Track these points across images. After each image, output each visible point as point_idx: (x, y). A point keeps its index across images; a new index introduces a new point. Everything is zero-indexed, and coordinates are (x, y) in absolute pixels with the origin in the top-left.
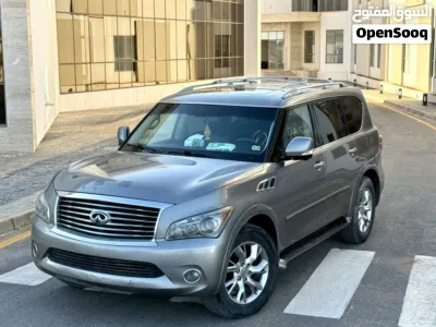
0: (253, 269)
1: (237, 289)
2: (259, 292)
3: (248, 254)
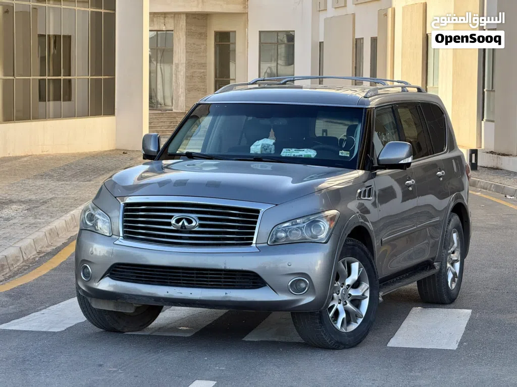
0: (353, 292)
1: (337, 313)
2: (360, 321)
3: (349, 274)
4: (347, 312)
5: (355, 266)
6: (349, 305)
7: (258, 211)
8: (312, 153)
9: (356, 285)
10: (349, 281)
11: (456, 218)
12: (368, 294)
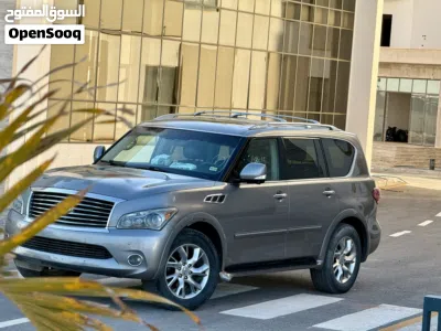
1: (177, 283)
3: (190, 256)
4: (186, 284)
5: (197, 251)
6: (190, 280)
7: (113, 204)
8: (191, 167)
9: (197, 265)
10: (190, 262)
11: (348, 228)
12: (208, 273)
